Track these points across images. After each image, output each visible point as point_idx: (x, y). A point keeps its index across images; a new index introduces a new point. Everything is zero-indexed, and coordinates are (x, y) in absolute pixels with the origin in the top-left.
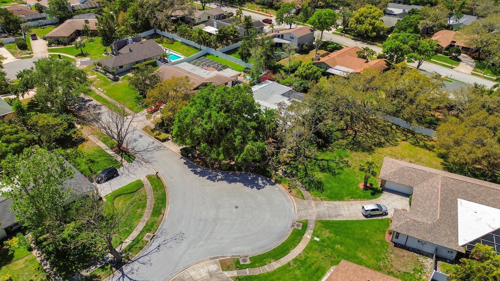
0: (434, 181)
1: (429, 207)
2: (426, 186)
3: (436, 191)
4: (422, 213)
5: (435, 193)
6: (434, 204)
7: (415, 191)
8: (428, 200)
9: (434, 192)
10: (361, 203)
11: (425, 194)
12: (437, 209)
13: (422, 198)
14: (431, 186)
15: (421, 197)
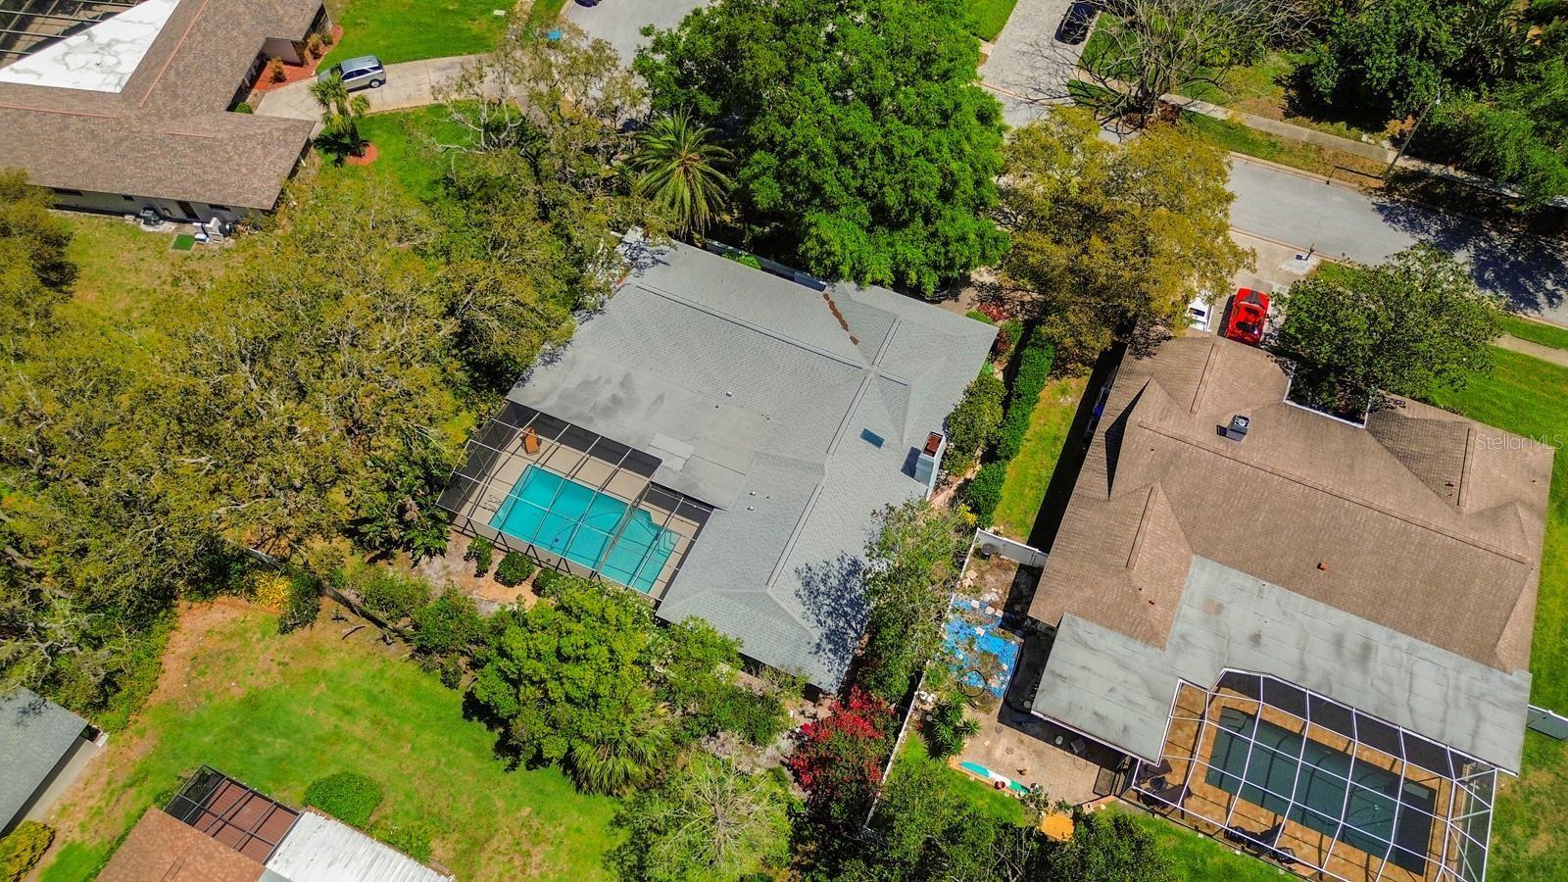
0: (159, 110)
1: (215, 35)
2: (187, 102)
3: (172, 77)
4: (239, 24)
5: (177, 70)
6: (199, 38)
7: (226, 97)
8: (207, 56)
9: (178, 74)
10: (383, 105)
11: (206, 75)
12: (198, 24)
13: (217, 68)
14: (175, 96)
15: (219, 71)
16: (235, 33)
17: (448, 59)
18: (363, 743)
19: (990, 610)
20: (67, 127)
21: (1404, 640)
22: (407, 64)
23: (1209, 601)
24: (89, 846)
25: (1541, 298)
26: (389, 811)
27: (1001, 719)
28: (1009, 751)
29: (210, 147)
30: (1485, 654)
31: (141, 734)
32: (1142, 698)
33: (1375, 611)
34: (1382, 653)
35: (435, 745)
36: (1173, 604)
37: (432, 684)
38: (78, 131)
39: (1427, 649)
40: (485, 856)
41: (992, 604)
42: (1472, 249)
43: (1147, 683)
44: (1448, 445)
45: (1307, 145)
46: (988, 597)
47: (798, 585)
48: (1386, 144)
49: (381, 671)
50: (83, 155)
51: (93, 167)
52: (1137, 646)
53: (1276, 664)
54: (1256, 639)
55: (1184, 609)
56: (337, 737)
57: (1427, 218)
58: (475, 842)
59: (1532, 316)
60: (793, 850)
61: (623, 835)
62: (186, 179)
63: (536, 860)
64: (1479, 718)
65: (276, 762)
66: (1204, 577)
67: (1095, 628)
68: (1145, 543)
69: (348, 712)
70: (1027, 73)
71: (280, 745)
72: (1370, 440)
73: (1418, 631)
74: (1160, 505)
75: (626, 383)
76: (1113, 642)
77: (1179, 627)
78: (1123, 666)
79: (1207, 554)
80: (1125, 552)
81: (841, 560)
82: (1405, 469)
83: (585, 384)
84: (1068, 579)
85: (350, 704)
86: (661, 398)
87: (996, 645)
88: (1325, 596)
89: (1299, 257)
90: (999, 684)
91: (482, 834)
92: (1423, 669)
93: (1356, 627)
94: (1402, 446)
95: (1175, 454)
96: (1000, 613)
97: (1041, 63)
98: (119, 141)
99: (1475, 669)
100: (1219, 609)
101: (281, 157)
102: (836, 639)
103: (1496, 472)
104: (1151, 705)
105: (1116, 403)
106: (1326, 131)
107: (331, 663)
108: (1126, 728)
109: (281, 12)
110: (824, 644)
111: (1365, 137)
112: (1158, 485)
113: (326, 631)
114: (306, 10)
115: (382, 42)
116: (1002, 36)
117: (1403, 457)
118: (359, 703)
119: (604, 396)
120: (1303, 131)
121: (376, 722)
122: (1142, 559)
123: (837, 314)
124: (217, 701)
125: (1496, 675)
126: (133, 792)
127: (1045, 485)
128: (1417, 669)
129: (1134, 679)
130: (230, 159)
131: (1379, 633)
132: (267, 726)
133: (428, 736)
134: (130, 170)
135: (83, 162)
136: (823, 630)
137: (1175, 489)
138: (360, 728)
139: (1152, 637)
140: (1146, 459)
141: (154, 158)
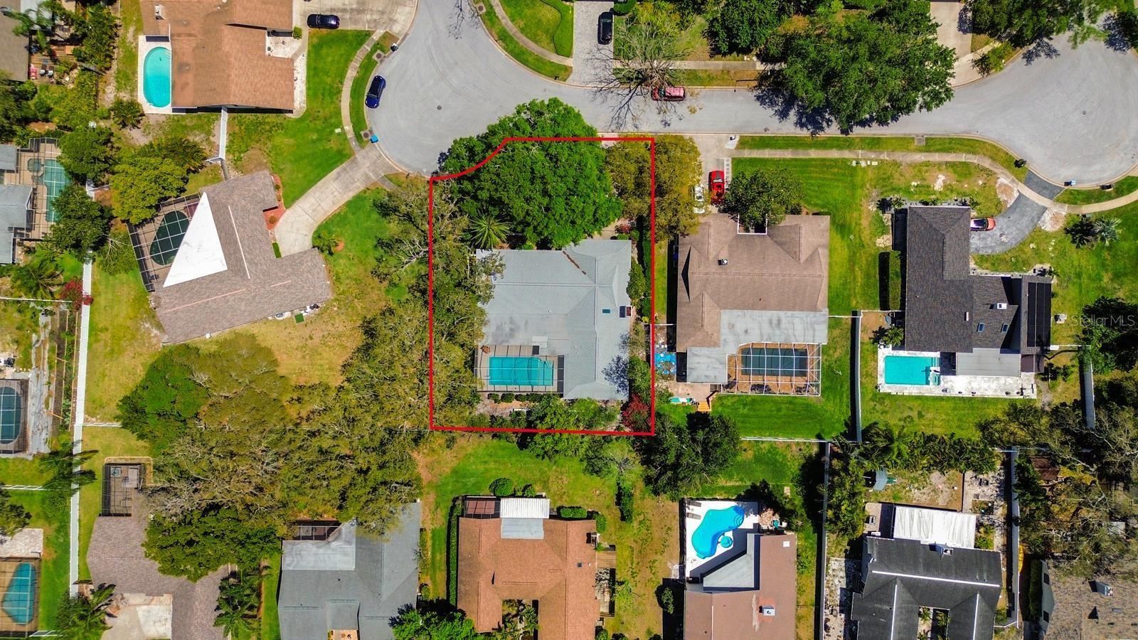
0: (256, 275)
2: (262, 264)
7: (271, 251)
8: (251, 237)
11: (258, 245)
16: (251, 217)
17: (335, 171)
18: (496, 469)
19: (663, 346)
20: (228, 301)
21: (789, 313)
22: (319, 184)
23: (729, 324)
24: (438, 527)
25: (825, 124)
26: (516, 484)
27: (678, 381)
28: (683, 389)
29: (292, 285)
30: (814, 308)
31: (428, 493)
32: (717, 365)
33: (780, 307)
34: (784, 321)
35: (517, 461)
36: (719, 331)
37: (503, 443)
38: (234, 300)
39: (797, 313)
40: (550, 484)
41: (663, 344)
42: (796, 107)
43: (717, 360)
44: (793, 235)
45: (723, 71)
46: (660, 342)
47: (604, 376)
48: (755, 58)
49: (487, 446)
50: (243, 308)
51: (250, 311)
52: (712, 349)
53: (754, 339)
54: (746, 331)
55: (723, 330)
56: (487, 470)
57: (777, 96)
58: (545, 482)
59: (822, 135)
60: (634, 448)
61: (585, 463)
62: (291, 301)
63: (565, 479)
64: (814, 330)
65: (474, 485)
66: (726, 316)
67: (698, 349)
68: (705, 316)
69: (485, 462)
70: (593, 72)
71: (473, 480)
72: (769, 239)
73: (793, 309)
74: (707, 299)
75: (512, 321)
76: (705, 351)
77: (723, 338)
78: (709, 357)
79: (725, 308)
80: (700, 321)
81: (613, 360)
82: (781, 250)
83: (498, 328)
84: (685, 336)
85: (484, 460)
86: (527, 322)
87: (668, 358)
88: (764, 308)
89: (731, 139)
90: (673, 370)
91: (546, 479)
92: (797, 321)
93: (774, 314)
94: (779, 239)
95: (707, 280)
96: (666, 346)
97: (597, 63)
98: (254, 297)
99: (812, 314)
100: (733, 326)
101: (318, 273)
102: (622, 385)
103: (810, 239)
104: (721, 366)
105: (682, 259)
106: (729, 60)
107: (470, 450)
108: (715, 377)
109: (262, 196)
110: (620, 389)
111: (745, 58)
112: (704, 292)
113: (461, 442)
114: (269, 187)
115: (300, 176)
116: (574, 51)
117: (781, 244)
118: (487, 458)
119: (507, 328)
120: (719, 64)
121: (495, 462)
122: (706, 321)
123: (572, 261)
124: (444, 475)
125: (818, 314)
126: (439, 510)
127: (666, 291)
128: (795, 322)
129: (714, 360)
130: (303, 287)
131: (782, 314)
132: (465, 476)
133: (513, 459)
134: (266, 307)
135: (245, 311)
136: (617, 385)
137: (710, 291)
138: (492, 465)
139: (716, 345)
140: (698, 284)
141: (272, 298)
